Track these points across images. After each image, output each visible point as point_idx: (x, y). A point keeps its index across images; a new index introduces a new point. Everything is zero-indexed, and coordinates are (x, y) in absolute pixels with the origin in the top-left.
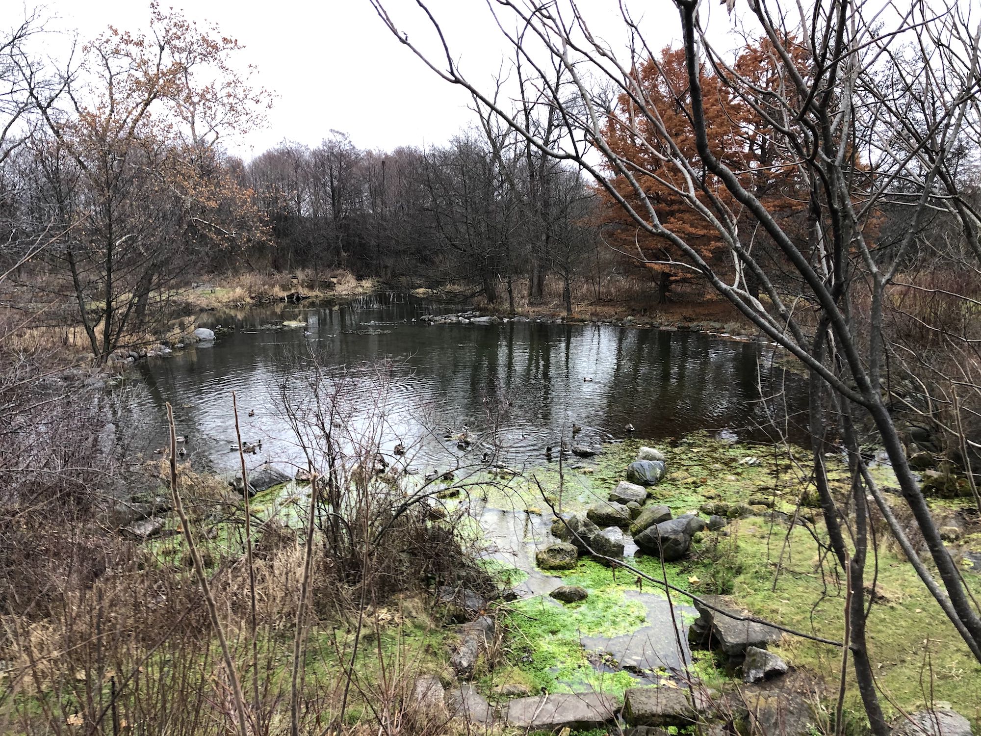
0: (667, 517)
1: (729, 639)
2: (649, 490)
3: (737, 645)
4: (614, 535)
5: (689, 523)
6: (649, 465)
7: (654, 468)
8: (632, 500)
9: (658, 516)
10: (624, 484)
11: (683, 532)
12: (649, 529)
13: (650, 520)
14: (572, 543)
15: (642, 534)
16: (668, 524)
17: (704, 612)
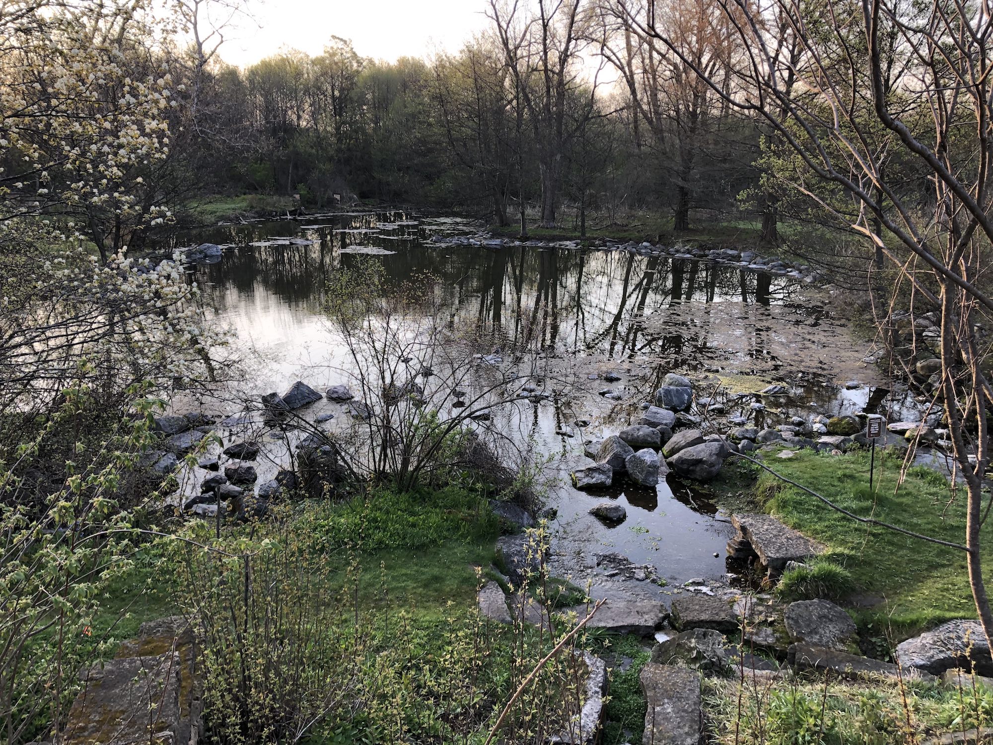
0: (699, 441)
1: (770, 554)
2: (678, 415)
3: (777, 559)
4: (648, 455)
5: (722, 446)
6: (677, 390)
7: (682, 394)
8: (662, 424)
9: (690, 439)
10: (653, 408)
11: (717, 455)
12: (682, 451)
13: (683, 443)
14: (608, 462)
15: (676, 457)
16: (701, 446)
17: (743, 529)
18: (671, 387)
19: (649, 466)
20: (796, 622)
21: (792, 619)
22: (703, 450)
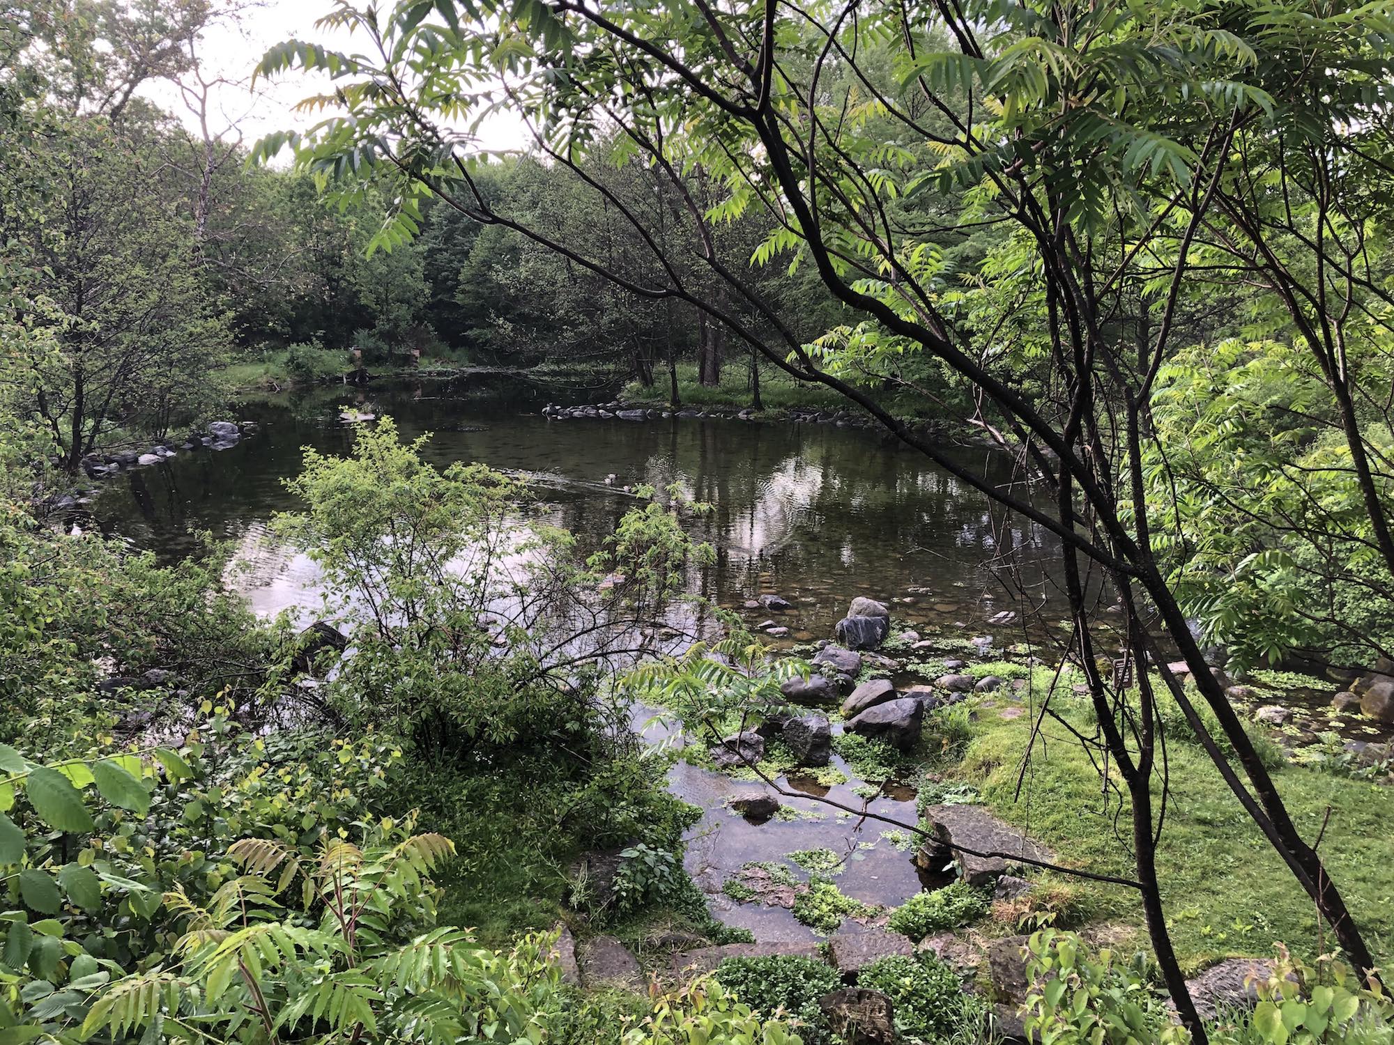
0: (888, 696)
1: (974, 866)
2: (865, 658)
3: (985, 873)
4: (813, 719)
5: (920, 704)
6: (867, 622)
7: (873, 627)
8: (841, 671)
9: (876, 695)
10: (830, 649)
11: (911, 716)
12: (865, 712)
13: (867, 700)
14: (758, 732)
15: (855, 720)
16: (890, 705)
17: (940, 828)
18: (859, 617)
19: (815, 736)
20: (1006, 968)
21: (1000, 964)
22: (893, 710)
